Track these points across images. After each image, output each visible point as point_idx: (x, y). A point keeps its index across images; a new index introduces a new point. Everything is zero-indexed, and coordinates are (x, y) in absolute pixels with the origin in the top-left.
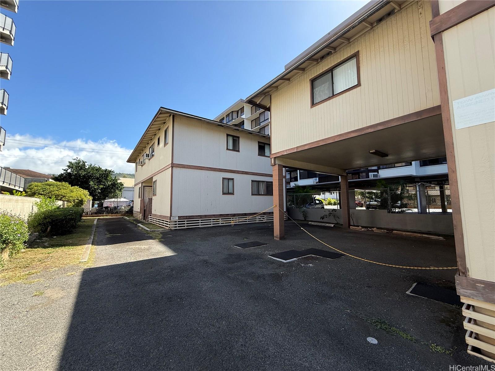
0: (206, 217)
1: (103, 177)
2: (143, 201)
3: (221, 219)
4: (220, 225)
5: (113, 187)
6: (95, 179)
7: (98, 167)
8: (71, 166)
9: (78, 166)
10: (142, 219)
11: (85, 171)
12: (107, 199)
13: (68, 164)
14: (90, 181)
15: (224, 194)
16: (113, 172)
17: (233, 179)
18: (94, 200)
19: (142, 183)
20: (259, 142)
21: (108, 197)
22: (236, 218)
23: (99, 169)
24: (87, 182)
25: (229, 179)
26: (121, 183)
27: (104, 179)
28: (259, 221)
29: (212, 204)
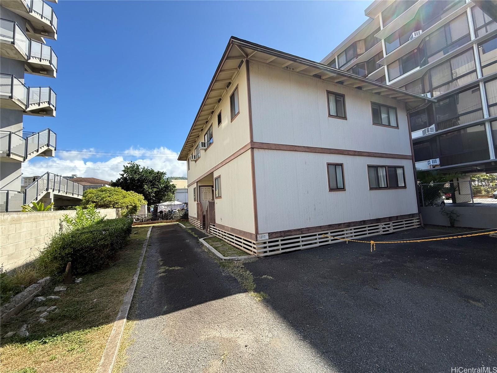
0: (310, 231)
1: (156, 180)
2: (200, 205)
3: (331, 233)
4: (330, 242)
5: (166, 189)
6: (148, 182)
7: (151, 169)
8: (126, 170)
9: (132, 170)
10: (201, 227)
11: (139, 175)
12: (162, 203)
13: (124, 169)
14: (144, 185)
15: (331, 190)
16: (165, 173)
17: (341, 165)
18: (149, 205)
19: (197, 182)
20: (373, 104)
21: (162, 200)
22: (351, 230)
23: (152, 172)
24: (141, 186)
25: (336, 165)
26: (173, 184)
27: (158, 182)
28: (383, 231)
29: (315, 209)
